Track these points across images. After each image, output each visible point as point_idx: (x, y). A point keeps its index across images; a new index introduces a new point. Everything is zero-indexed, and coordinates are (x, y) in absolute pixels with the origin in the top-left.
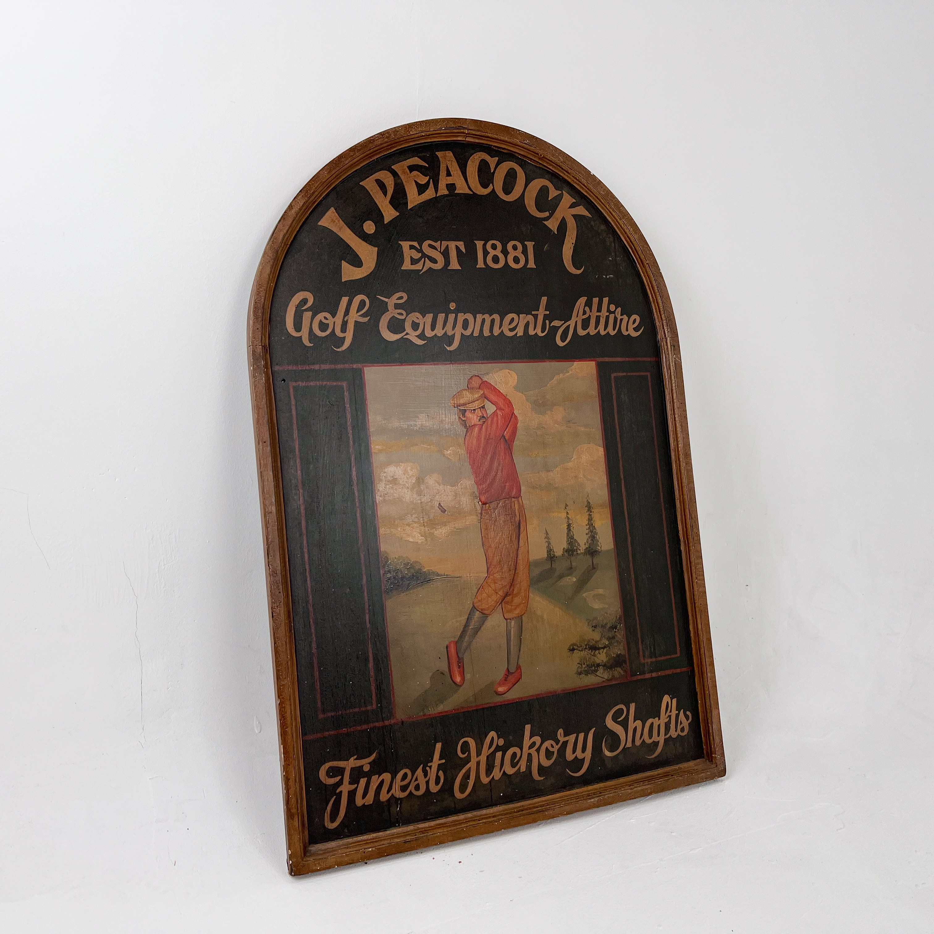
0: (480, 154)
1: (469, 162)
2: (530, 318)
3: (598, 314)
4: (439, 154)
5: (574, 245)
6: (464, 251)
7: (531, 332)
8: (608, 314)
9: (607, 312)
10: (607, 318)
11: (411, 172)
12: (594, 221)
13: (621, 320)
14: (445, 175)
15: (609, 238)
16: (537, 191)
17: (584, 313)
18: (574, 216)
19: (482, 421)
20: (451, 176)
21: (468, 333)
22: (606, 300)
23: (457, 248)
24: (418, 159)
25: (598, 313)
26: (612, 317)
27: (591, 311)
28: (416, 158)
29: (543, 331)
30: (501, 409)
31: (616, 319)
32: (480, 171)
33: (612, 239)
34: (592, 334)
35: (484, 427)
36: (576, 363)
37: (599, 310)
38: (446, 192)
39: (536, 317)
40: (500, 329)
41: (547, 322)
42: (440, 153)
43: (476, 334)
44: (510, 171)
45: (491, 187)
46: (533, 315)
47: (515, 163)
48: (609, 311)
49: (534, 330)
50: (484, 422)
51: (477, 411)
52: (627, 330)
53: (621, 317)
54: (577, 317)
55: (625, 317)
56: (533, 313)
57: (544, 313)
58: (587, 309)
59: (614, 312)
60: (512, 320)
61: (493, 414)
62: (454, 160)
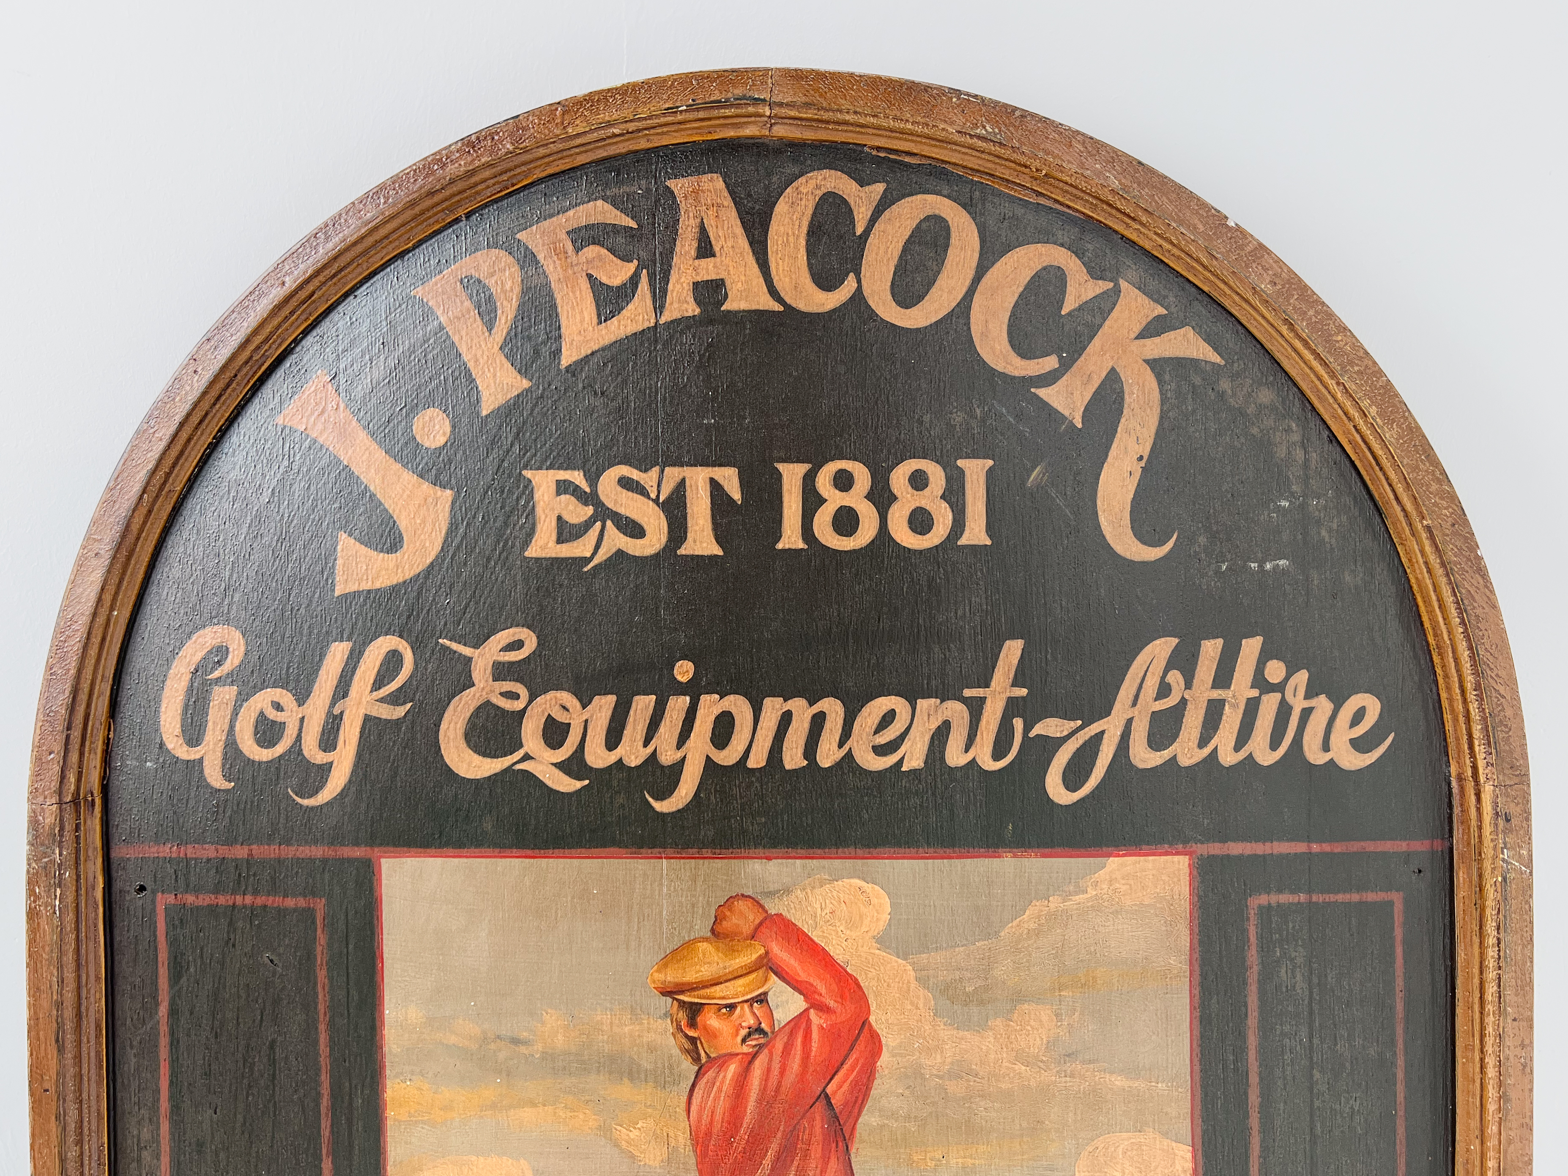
0: (820, 178)
1: (781, 207)
2: (956, 711)
3: (1217, 694)
4: (679, 186)
5: (1143, 464)
6: (737, 496)
7: (955, 757)
8: (1255, 693)
9: (1252, 687)
10: (1252, 708)
11: (577, 250)
12: (1234, 377)
13: (1306, 713)
14: (693, 253)
15: (1288, 430)
16: (1021, 289)
17: (1164, 690)
18: (1153, 364)
19: (754, 1043)
20: (713, 255)
21: (728, 757)
22: (1251, 647)
23: (715, 486)
24: (608, 207)
25: (1220, 692)
26: (1270, 704)
27: (1188, 685)
28: (600, 202)
29: (998, 753)
30: (822, 1008)
31: (1284, 710)
32: (815, 232)
33: (1296, 437)
34: (1185, 761)
35: (757, 1063)
36: (1113, 863)
37: (1223, 678)
38: (692, 309)
39: (976, 708)
40: (840, 746)
41: (1018, 724)
42: (681, 182)
43: (757, 760)
44: (924, 226)
45: (849, 286)
46: (965, 701)
47: (948, 197)
48: (1260, 682)
49: (967, 751)
50: (761, 1047)
51: (739, 1008)
52: (1326, 747)
53: (1307, 704)
54: (1134, 704)
55: (1323, 705)
56: (967, 693)
57: (1008, 694)
58: (1175, 678)
59: (1280, 687)
60: (888, 718)
61: (793, 1023)
62: (728, 202)
